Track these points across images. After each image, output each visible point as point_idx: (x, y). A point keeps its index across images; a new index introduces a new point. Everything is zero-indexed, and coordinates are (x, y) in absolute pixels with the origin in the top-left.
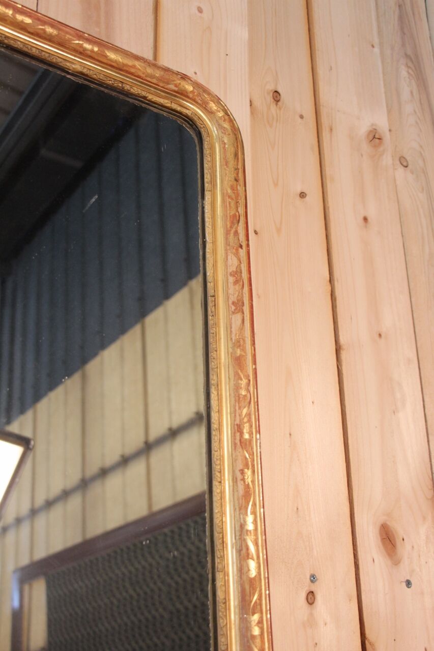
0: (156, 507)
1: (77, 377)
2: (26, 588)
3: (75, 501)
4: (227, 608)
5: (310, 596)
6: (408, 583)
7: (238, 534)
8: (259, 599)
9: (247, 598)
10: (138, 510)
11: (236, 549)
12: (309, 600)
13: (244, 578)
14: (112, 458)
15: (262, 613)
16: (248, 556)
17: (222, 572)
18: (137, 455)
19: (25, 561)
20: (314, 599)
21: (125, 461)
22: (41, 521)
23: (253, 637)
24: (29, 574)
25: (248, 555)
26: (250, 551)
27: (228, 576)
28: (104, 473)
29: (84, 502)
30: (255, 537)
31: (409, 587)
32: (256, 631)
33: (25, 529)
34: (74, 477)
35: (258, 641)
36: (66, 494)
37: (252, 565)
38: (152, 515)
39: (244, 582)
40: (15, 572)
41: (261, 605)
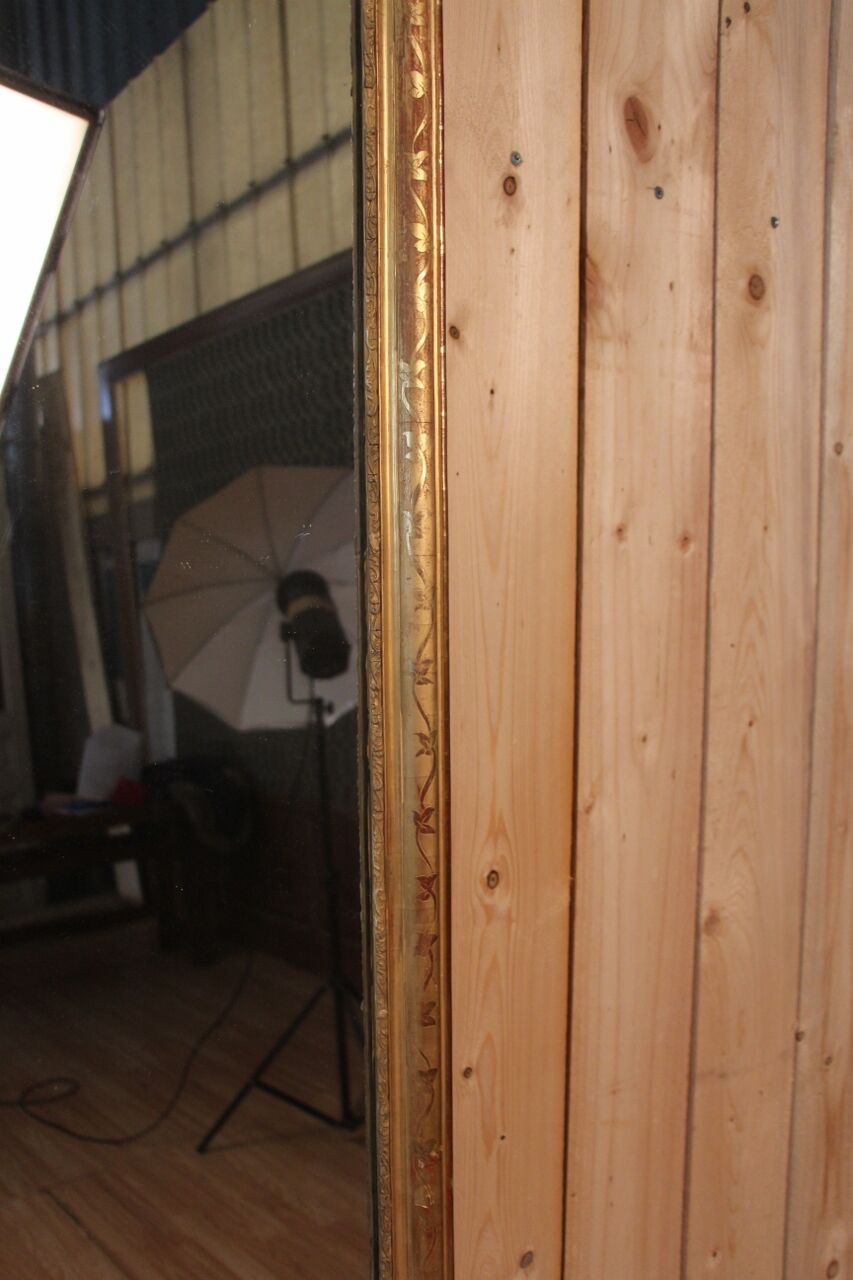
0: (305, 263)
1: (173, 51)
2: (119, 389)
3: (182, 259)
4: (378, 142)
5: (509, 183)
6: (659, 192)
7: (398, 31)
8: (427, 132)
9: (409, 128)
10: (278, 267)
11: (395, 56)
12: (508, 188)
13: (406, 98)
14: (235, 188)
15: (429, 150)
16: (413, 66)
17: (372, 88)
18: (273, 182)
19: (114, 350)
20: (515, 188)
21: (256, 192)
22: (133, 291)
23: (416, 183)
24: (119, 368)
25: (413, 63)
26: (416, 58)
27: (381, 95)
28: (224, 212)
29: (195, 259)
30: (424, 38)
31: (659, 198)
32: (421, 175)
33: (110, 304)
34: (179, 222)
35: (423, 189)
36: (167, 249)
37: (419, 79)
38: (299, 275)
39: (404, 104)
40: (102, 365)
41: (429, 140)
